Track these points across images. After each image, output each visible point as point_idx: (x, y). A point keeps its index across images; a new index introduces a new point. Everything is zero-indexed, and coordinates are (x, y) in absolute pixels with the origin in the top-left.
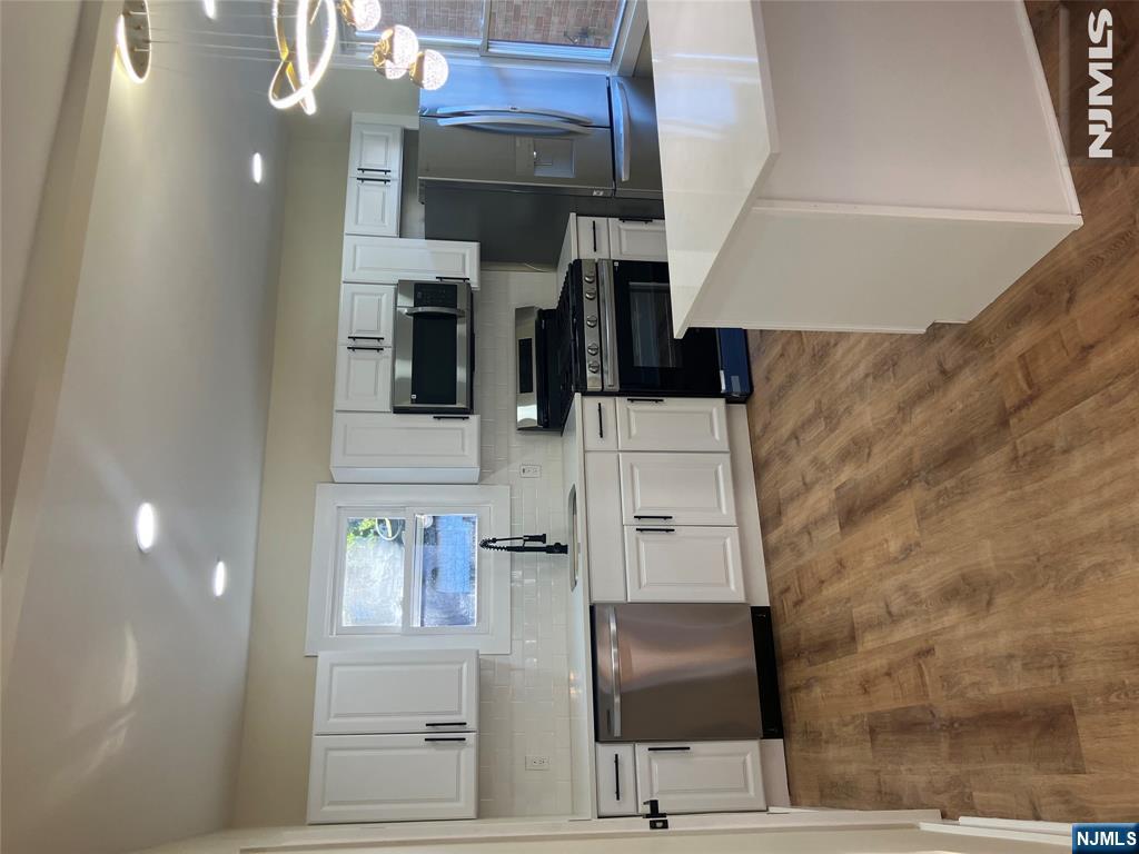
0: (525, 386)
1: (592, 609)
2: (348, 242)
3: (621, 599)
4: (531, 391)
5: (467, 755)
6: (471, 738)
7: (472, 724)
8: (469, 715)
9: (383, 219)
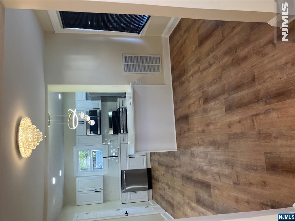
0: (110, 127)
1: (121, 171)
2: (76, 102)
3: (126, 169)
4: (111, 128)
5: (102, 194)
6: (102, 191)
7: (102, 189)
8: (102, 187)
9: (83, 97)
